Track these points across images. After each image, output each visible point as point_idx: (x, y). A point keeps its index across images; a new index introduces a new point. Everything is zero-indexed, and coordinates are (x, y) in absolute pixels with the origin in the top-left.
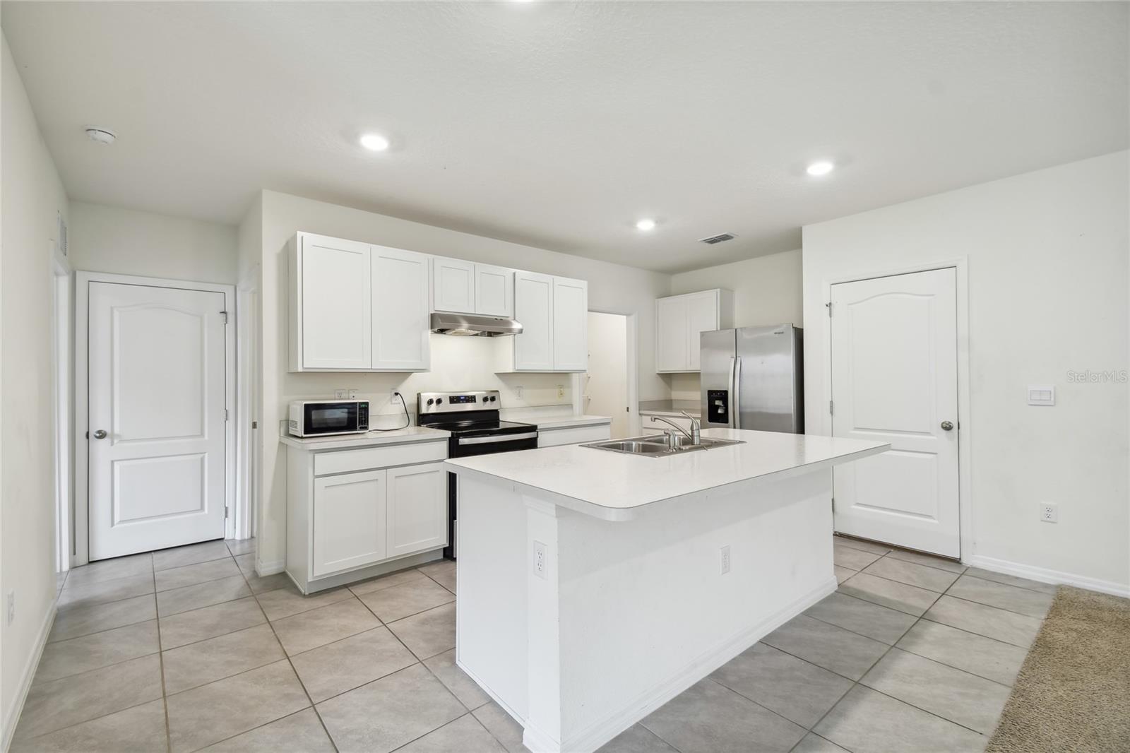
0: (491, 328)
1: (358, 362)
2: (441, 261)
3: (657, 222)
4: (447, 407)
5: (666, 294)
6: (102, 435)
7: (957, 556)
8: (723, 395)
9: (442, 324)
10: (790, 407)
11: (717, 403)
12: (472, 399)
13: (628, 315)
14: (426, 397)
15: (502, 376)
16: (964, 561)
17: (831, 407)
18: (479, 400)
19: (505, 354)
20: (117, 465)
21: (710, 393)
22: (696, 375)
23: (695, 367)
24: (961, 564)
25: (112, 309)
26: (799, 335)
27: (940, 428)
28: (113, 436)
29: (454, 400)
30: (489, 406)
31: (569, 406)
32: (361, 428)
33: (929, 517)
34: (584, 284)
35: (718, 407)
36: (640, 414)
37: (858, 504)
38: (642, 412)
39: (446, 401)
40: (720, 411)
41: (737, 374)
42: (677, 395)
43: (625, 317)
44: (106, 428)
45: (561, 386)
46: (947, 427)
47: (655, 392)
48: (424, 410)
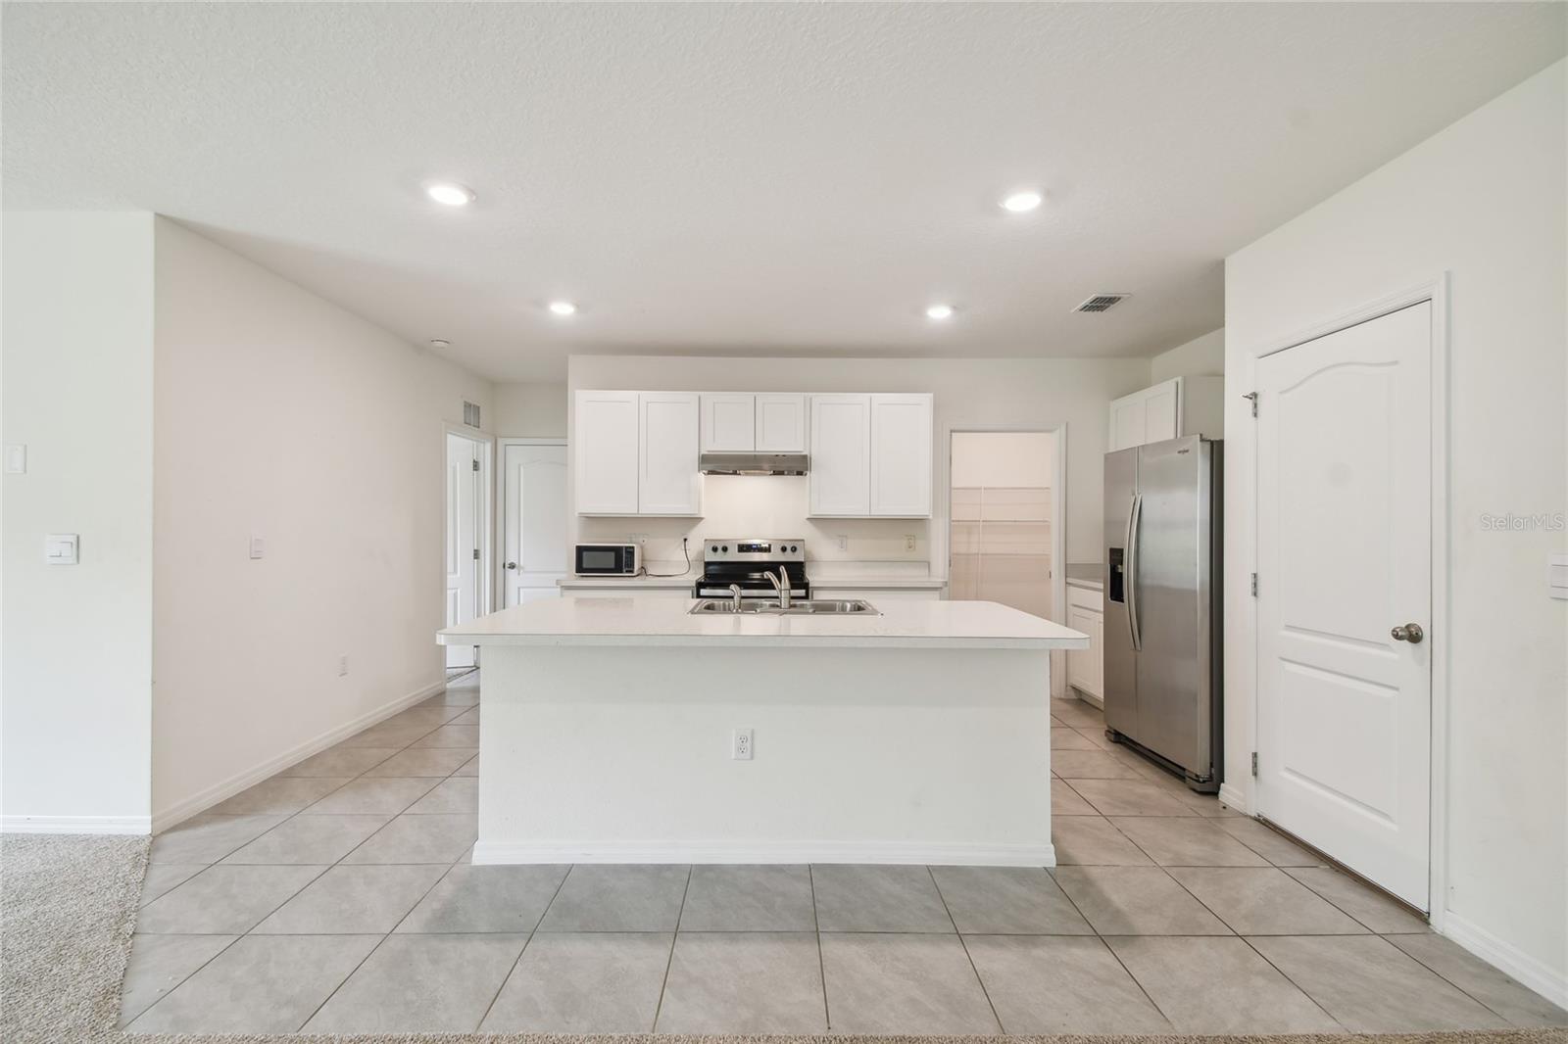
0: (793, 466)
1: (627, 508)
3: (955, 308)
4: (734, 556)
6: (512, 566)
7: (1424, 908)
8: (1121, 556)
10: (1195, 580)
11: (1119, 570)
12: (766, 549)
14: (709, 544)
16: (1432, 920)
17: (1256, 585)
18: (775, 550)
20: (521, 590)
21: (1112, 552)
24: (1429, 924)
25: (519, 466)
27: (1392, 637)
28: (520, 568)
29: (744, 548)
30: (789, 557)
31: (924, 563)
32: (627, 572)
33: (1385, 816)
34: (926, 398)
36: (1067, 583)
37: (1288, 770)
38: (1070, 580)
39: (734, 550)
41: (1135, 521)
44: (516, 562)
45: (910, 536)
48: (710, 558)
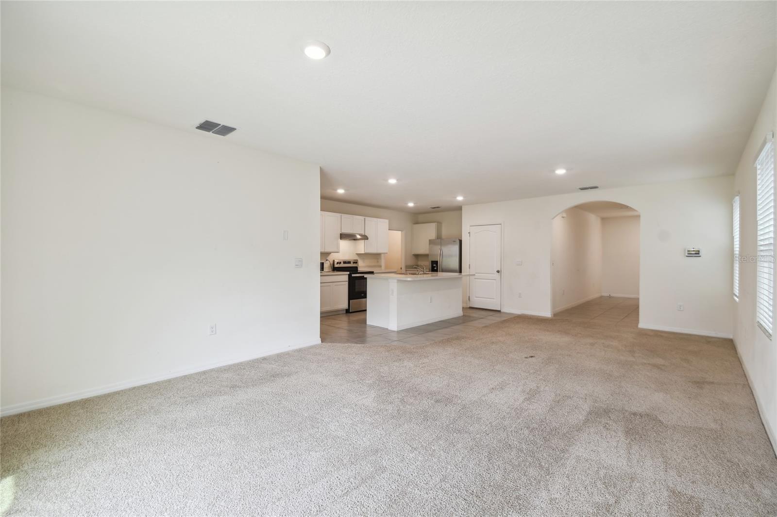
2: (344, 216)
3: (415, 203)
4: (342, 265)
5: (417, 223)
7: (499, 309)
8: (436, 262)
9: (343, 236)
10: (457, 266)
11: (434, 265)
12: (349, 262)
13: (401, 231)
14: (336, 261)
15: (358, 254)
17: (469, 266)
18: (352, 263)
19: (361, 247)
21: (432, 262)
22: (427, 256)
23: (427, 252)
24: (501, 312)
26: (461, 241)
27: (496, 272)
29: (345, 263)
30: (355, 265)
31: (380, 266)
34: (387, 221)
35: (435, 267)
37: (477, 297)
39: (342, 263)
40: (435, 268)
41: (441, 255)
42: (420, 263)
43: (400, 232)
45: (378, 259)
46: (498, 272)
47: (411, 262)
48: (336, 266)
